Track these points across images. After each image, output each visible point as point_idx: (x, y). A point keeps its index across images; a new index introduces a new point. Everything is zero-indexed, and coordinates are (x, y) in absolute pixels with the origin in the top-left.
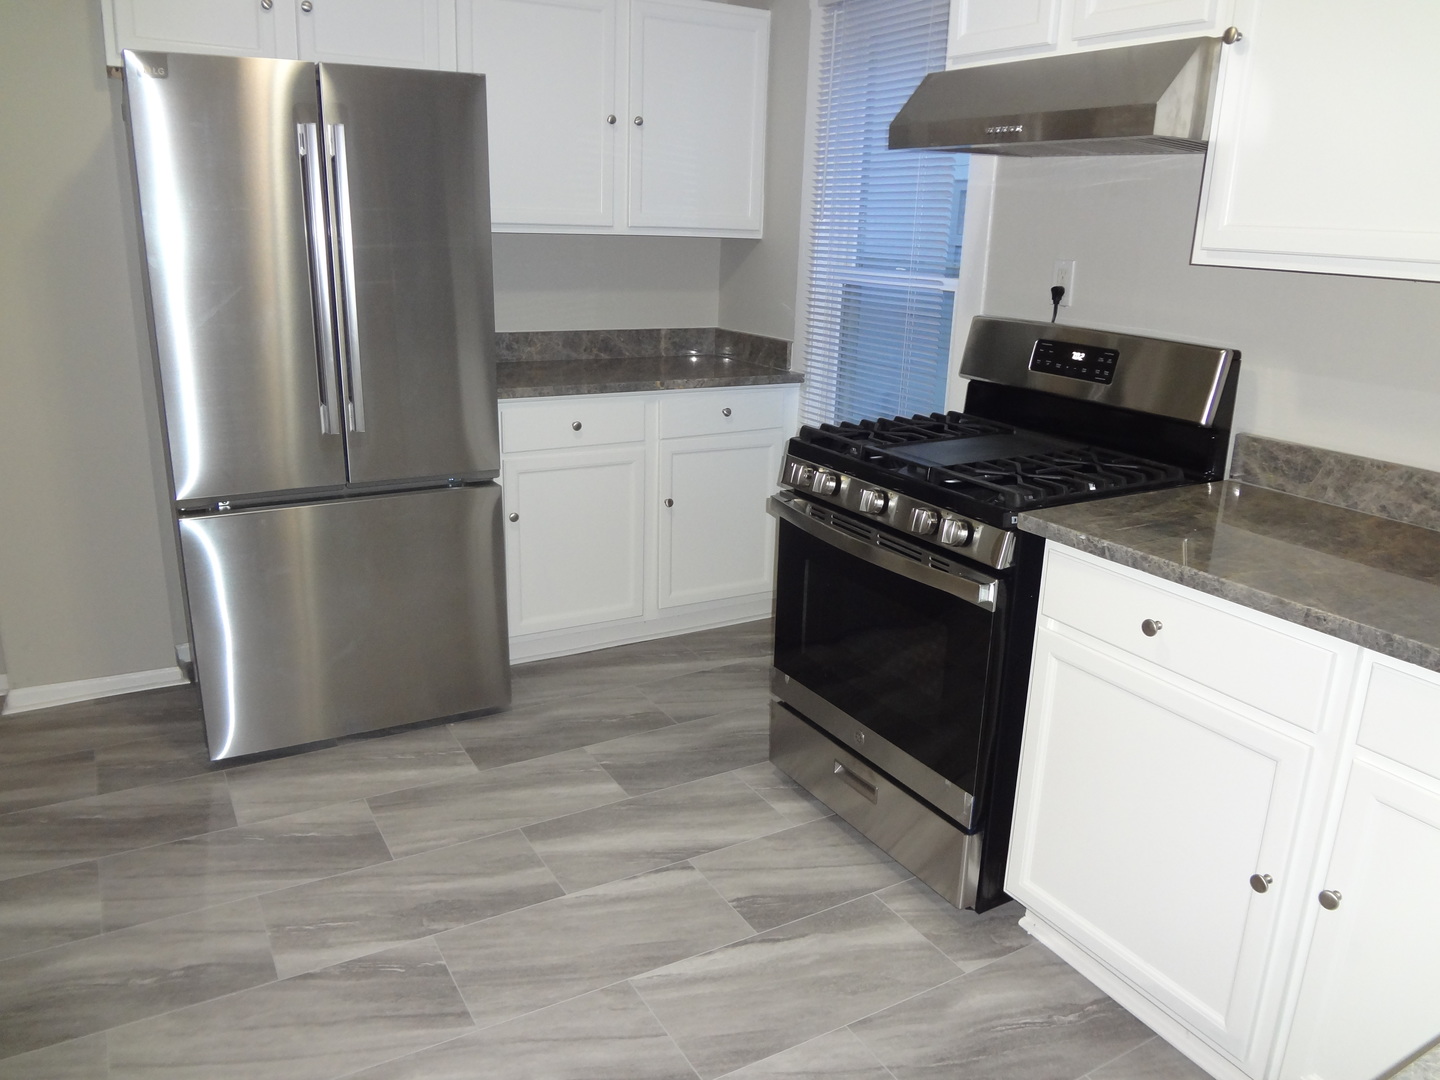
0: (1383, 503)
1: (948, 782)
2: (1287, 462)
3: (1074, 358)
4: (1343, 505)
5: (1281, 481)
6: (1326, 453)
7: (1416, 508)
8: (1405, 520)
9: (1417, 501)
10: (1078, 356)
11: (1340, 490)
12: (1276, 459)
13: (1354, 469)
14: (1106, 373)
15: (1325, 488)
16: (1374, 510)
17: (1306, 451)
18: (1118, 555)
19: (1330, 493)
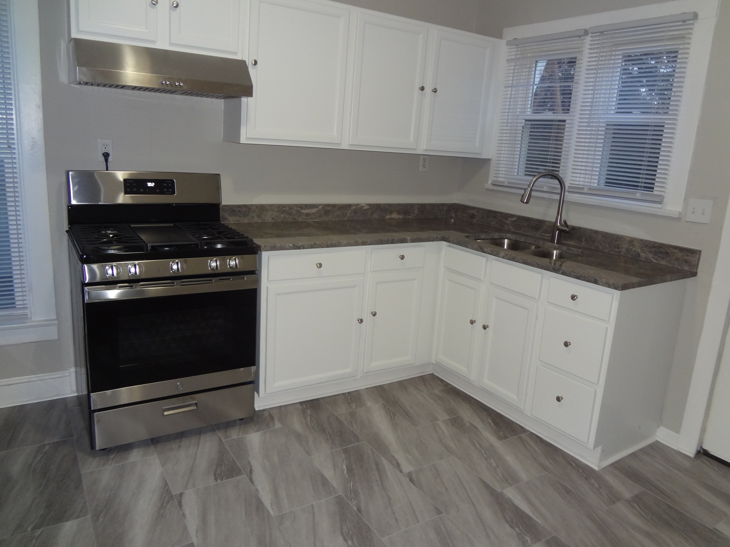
0: (273, 217)
1: (242, 369)
2: (239, 211)
3: (149, 185)
4: (260, 221)
5: (238, 218)
6: (252, 205)
7: (282, 216)
8: (280, 221)
9: (282, 214)
10: (150, 184)
11: (258, 216)
12: (234, 211)
13: (262, 208)
14: (170, 190)
15: (253, 217)
16: (270, 220)
17: (245, 206)
18: (305, 246)
19: (256, 218)
